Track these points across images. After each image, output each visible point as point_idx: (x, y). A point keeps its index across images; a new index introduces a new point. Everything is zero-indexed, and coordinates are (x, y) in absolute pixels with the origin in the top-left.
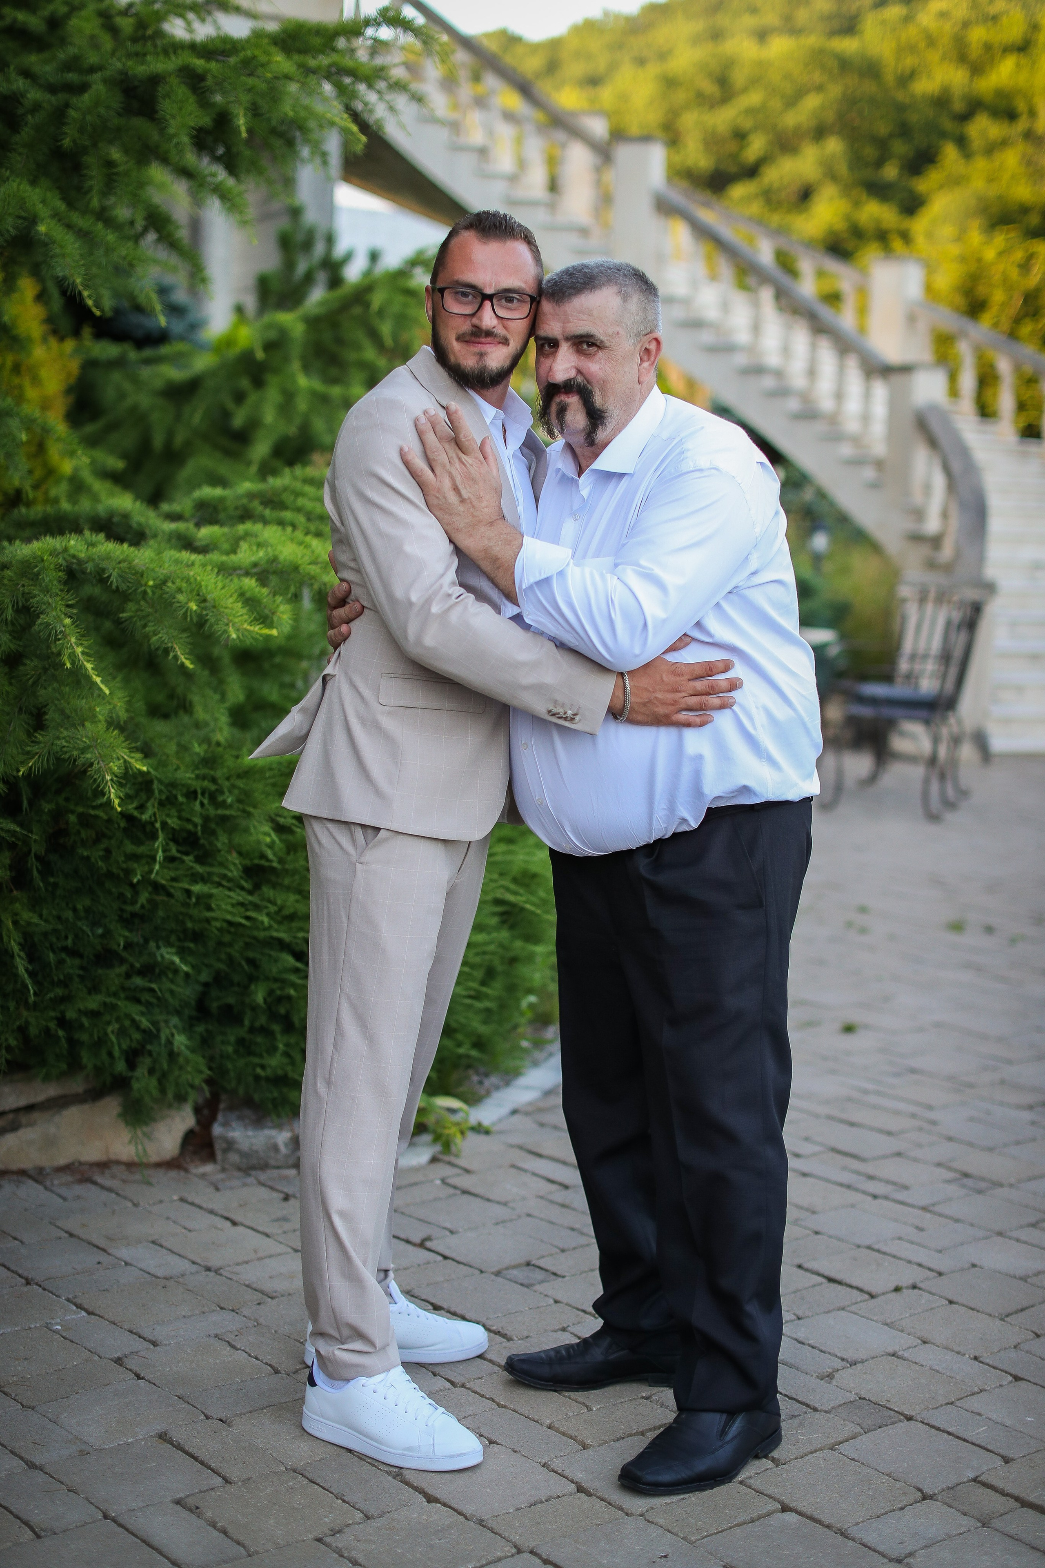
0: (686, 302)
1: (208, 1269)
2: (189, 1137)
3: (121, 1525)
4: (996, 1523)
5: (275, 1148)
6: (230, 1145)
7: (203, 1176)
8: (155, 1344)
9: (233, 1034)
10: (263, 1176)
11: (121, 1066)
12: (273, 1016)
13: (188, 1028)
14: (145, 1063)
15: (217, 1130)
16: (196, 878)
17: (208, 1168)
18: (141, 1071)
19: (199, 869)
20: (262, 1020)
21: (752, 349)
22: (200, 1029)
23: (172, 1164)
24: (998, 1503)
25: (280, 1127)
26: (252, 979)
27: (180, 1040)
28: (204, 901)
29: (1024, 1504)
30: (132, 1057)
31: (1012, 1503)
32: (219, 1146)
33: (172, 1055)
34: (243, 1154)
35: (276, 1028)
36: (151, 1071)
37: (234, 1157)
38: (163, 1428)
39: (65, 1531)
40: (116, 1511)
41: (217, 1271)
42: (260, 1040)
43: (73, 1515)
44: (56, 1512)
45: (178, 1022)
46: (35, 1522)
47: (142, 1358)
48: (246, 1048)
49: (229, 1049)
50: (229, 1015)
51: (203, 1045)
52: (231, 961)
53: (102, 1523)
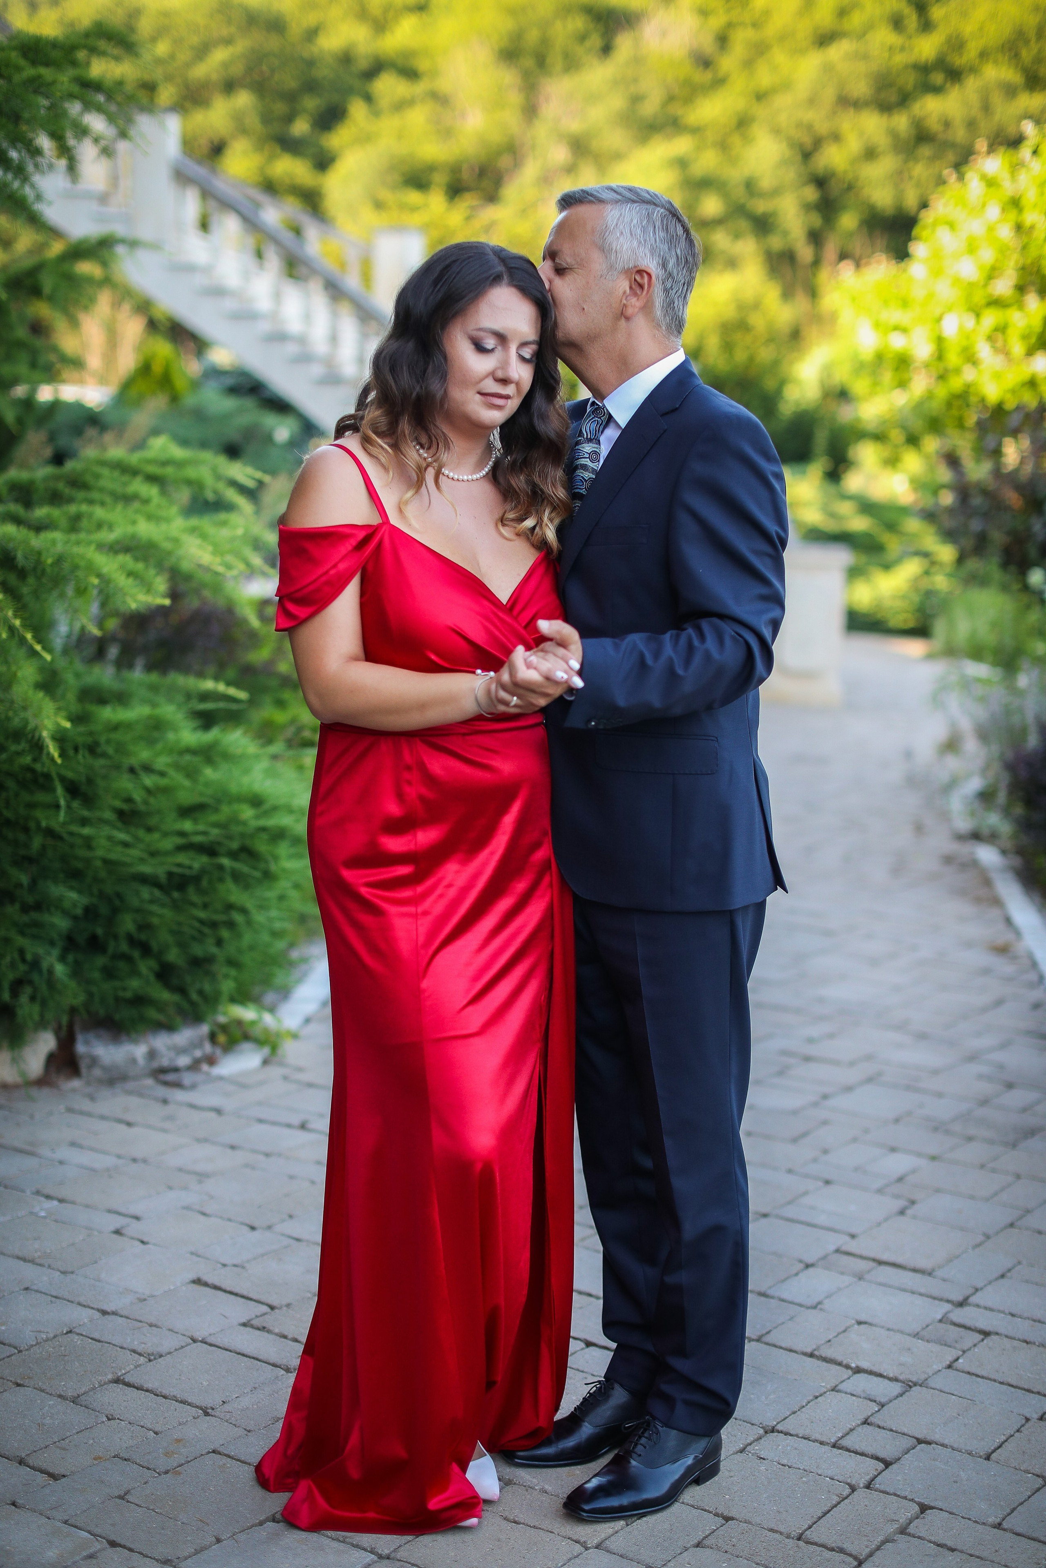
1: (134, 1160)
2: (51, 1059)
3: (211, 1345)
4: (867, 1277)
5: (134, 1061)
6: (94, 1061)
7: (74, 1090)
8: (137, 1218)
9: (100, 961)
10: (130, 1085)
11: (6, 996)
12: (132, 941)
13: (62, 959)
14: (28, 990)
15: (81, 1048)
16: (84, 822)
17: (76, 1083)
18: (24, 999)
19: (85, 813)
20: (124, 947)
21: (274, 316)
22: (70, 958)
23: (42, 1082)
24: (863, 1265)
25: (136, 1042)
26: (115, 911)
27: (60, 969)
28: (88, 843)
29: (880, 1263)
30: (17, 986)
31: (872, 1264)
32: (83, 1064)
33: (51, 982)
34: (105, 1069)
35: (136, 954)
36: (33, 999)
37: (97, 1072)
38: (193, 1276)
39: (170, 1353)
40: (199, 1335)
41: (145, 1161)
42: (122, 965)
43: (168, 1343)
44: (151, 1341)
45: (56, 952)
46: (139, 1350)
47: (134, 1229)
48: (109, 974)
49: (96, 975)
50: (95, 945)
51: (76, 972)
52: (102, 895)
53: (195, 1345)
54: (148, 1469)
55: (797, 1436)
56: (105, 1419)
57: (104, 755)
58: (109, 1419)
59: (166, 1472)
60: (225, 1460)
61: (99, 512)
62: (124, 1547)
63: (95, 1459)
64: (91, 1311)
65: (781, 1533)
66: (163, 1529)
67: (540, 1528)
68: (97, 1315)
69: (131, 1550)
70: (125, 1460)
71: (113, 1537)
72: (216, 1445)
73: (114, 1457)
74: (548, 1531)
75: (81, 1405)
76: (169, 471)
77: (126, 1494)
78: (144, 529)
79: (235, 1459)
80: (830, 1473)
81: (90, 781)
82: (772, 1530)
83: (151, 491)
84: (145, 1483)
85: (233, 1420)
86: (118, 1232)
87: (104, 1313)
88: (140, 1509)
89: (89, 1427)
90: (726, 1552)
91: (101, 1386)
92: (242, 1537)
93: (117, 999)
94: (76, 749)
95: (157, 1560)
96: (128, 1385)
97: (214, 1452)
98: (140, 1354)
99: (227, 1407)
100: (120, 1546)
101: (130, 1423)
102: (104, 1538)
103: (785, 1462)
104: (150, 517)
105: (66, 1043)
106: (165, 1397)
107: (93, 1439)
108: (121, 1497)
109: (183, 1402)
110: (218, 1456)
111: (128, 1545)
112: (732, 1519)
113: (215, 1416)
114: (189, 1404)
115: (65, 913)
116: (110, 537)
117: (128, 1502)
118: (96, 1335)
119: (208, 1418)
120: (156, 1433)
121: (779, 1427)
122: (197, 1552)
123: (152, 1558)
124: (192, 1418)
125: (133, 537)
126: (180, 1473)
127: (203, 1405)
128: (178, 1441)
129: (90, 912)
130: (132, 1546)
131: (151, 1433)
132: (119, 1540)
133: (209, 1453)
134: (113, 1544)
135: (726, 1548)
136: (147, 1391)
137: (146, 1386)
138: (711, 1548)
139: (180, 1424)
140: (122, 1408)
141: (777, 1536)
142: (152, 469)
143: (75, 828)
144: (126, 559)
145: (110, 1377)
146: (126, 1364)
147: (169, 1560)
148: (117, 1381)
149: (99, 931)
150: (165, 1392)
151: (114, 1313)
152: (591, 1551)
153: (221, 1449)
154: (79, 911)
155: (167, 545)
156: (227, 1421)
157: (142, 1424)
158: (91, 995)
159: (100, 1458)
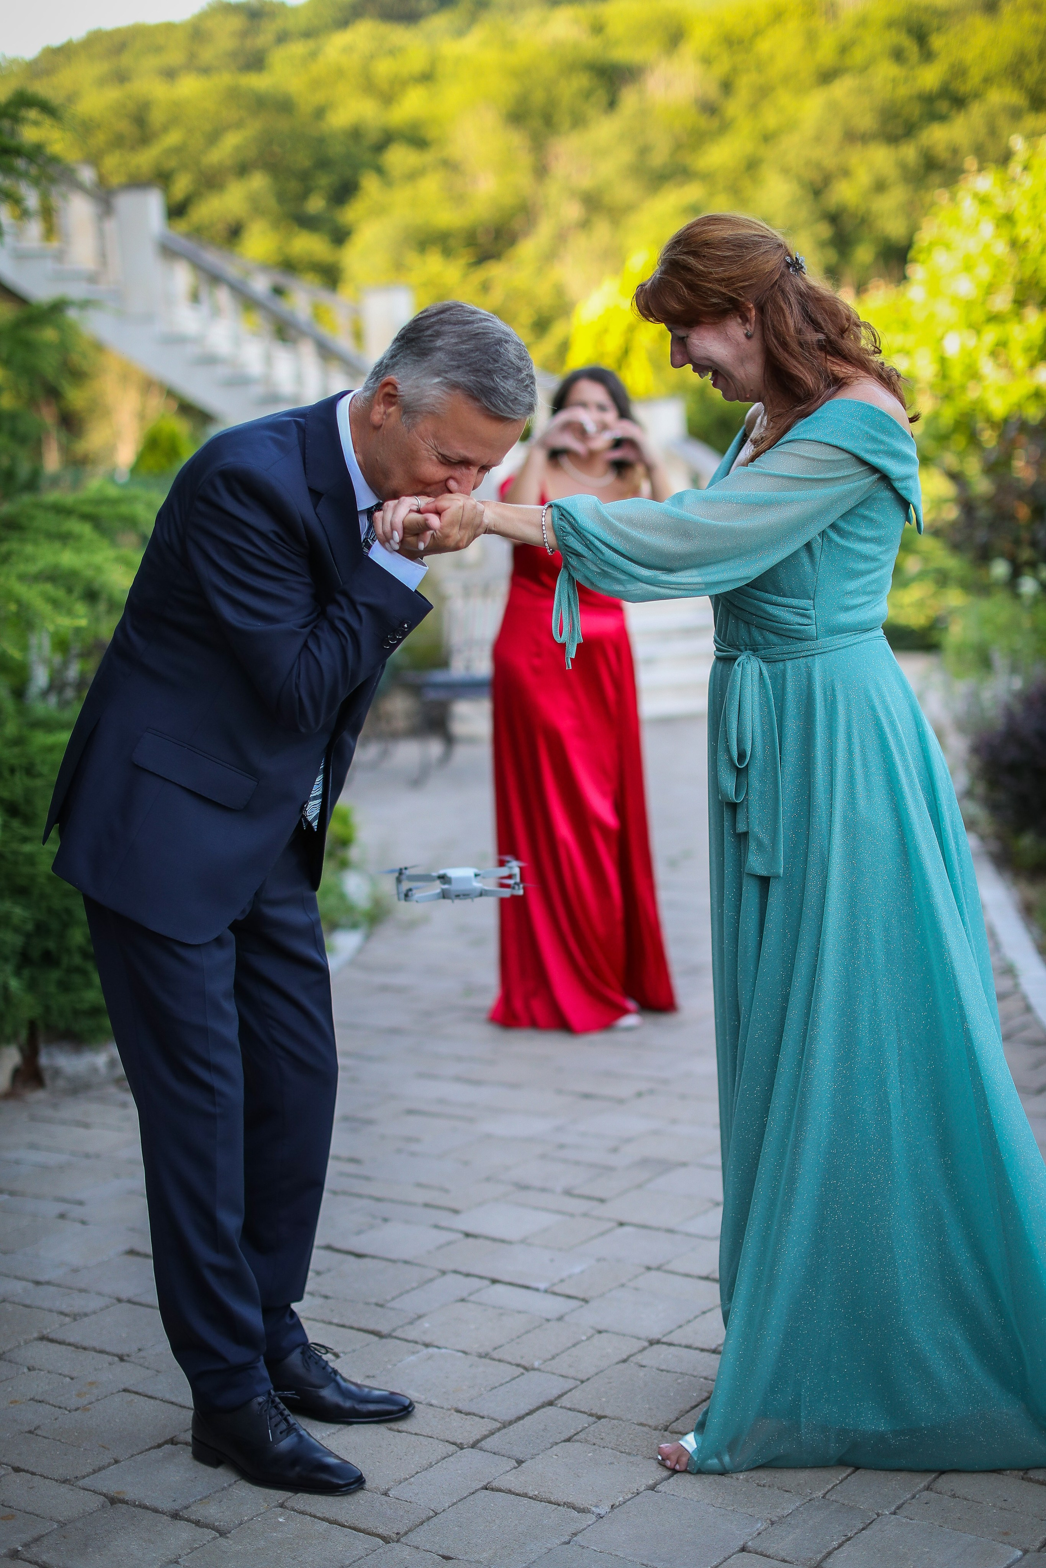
0: (197, 340)
1: (87, 1156)
2: (17, 1073)
5: (95, 1070)
6: (57, 1072)
7: (39, 1101)
8: (81, 1203)
9: (55, 975)
10: (94, 1093)
13: (18, 973)
15: (44, 1060)
16: (23, 840)
17: (40, 1094)
19: (25, 831)
20: (77, 960)
22: (26, 973)
23: (8, 1096)
26: (66, 926)
27: (14, 984)
32: (47, 1077)
33: (7, 1001)
34: (68, 1079)
37: (61, 1083)
38: (127, 1247)
39: (95, 1313)
40: (124, 1296)
41: (98, 1156)
42: (77, 979)
43: (94, 1303)
44: (78, 1303)
45: (9, 968)
46: (67, 1311)
47: (77, 1211)
48: (64, 986)
49: (52, 989)
50: (49, 959)
51: (32, 986)
52: (50, 911)
53: (120, 1305)
54: (60, 1407)
55: (680, 1345)
56: (26, 1370)
57: (40, 775)
58: (29, 1369)
59: (77, 1409)
60: (133, 1396)
61: (29, 549)
62: (27, 1471)
63: (11, 1403)
64: (24, 1283)
65: (650, 1426)
66: (66, 1455)
67: (421, 1435)
68: (30, 1286)
69: (33, 1474)
70: (40, 1402)
71: (17, 1464)
72: (127, 1386)
73: (30, 1400)
74: (428, 1437)
75: (5, 1360)
76: (104, 510)
77: (35, 1429)
78: (68, 558)
79: (142, 1395)
80: (705, 1374)
81: (28, 801)
82: (641, 1424)
83: (85, 529)
84: (56, 1419)
85: (146, 1364)
86: (62, 1216)
87: (38, 1283)
88: (46, 1441)
89: (9, 1378)
90: (594, 1444)
91: (26, 1343)
92: (139, 1458)
93: (76, 1013)
94: (12, 770)
95: (57, 1481)
96: (52, 1341)
97: (125, 1390)
98: (66, 1315)
99: (141, 1354)
100: (23, 1471)
101: (49, 1372)
102: (10, 1466)
103: (664, 1367)
104: (78, 551)
105: (30, 1055)
106: (85, 1349)
107: (12, 1387)
108: (30, 1432)
109: (102, 1352)
110: (127, 1394)
111: (31, 1469)
112: (604, 1417)
113: (129, 1362)
114: (107, 1353)
115: (17, 930)
116: (33, 568)
117: (37, 1435)
118: (28, 1302)
119: (123, 1364)
120: (72, 1379)
121: (664, 1340)
122: (94, 1472)
123: (52, 1479)
124: (108, 1365)
125: (56, 567)
126: (88, 1410)
127: (120, 1353)
128: (91, 1383)
129: (41, 929)
130: (34, 1470)
131: (68, 1379)
132: (23, 1466)
133: (119, 1391)
134: (17, 1470)
135: (594, 1441)
136: (69, 1344)
137: (68, 1341)
138: (581, 1442)
139: (96, 1370)
140: (43, 1360)
141: (646, 1429)
142: (87, 509)
143: (15, 846)
144: (49, 588)
145: (35, 1335)
146: (53, 1326)
147: (67, 1480)
148: (42, 1338)
149: (51, 945)
150: (85, 1344)
151: (48, 1283)
152: (464, 1450)
153: (131, 1388)
154: (30, 927)
155: (89, 573)
156: (141, 1365)
157: (60, 1372)
158: (47, 1009)
159: (16, 1402)
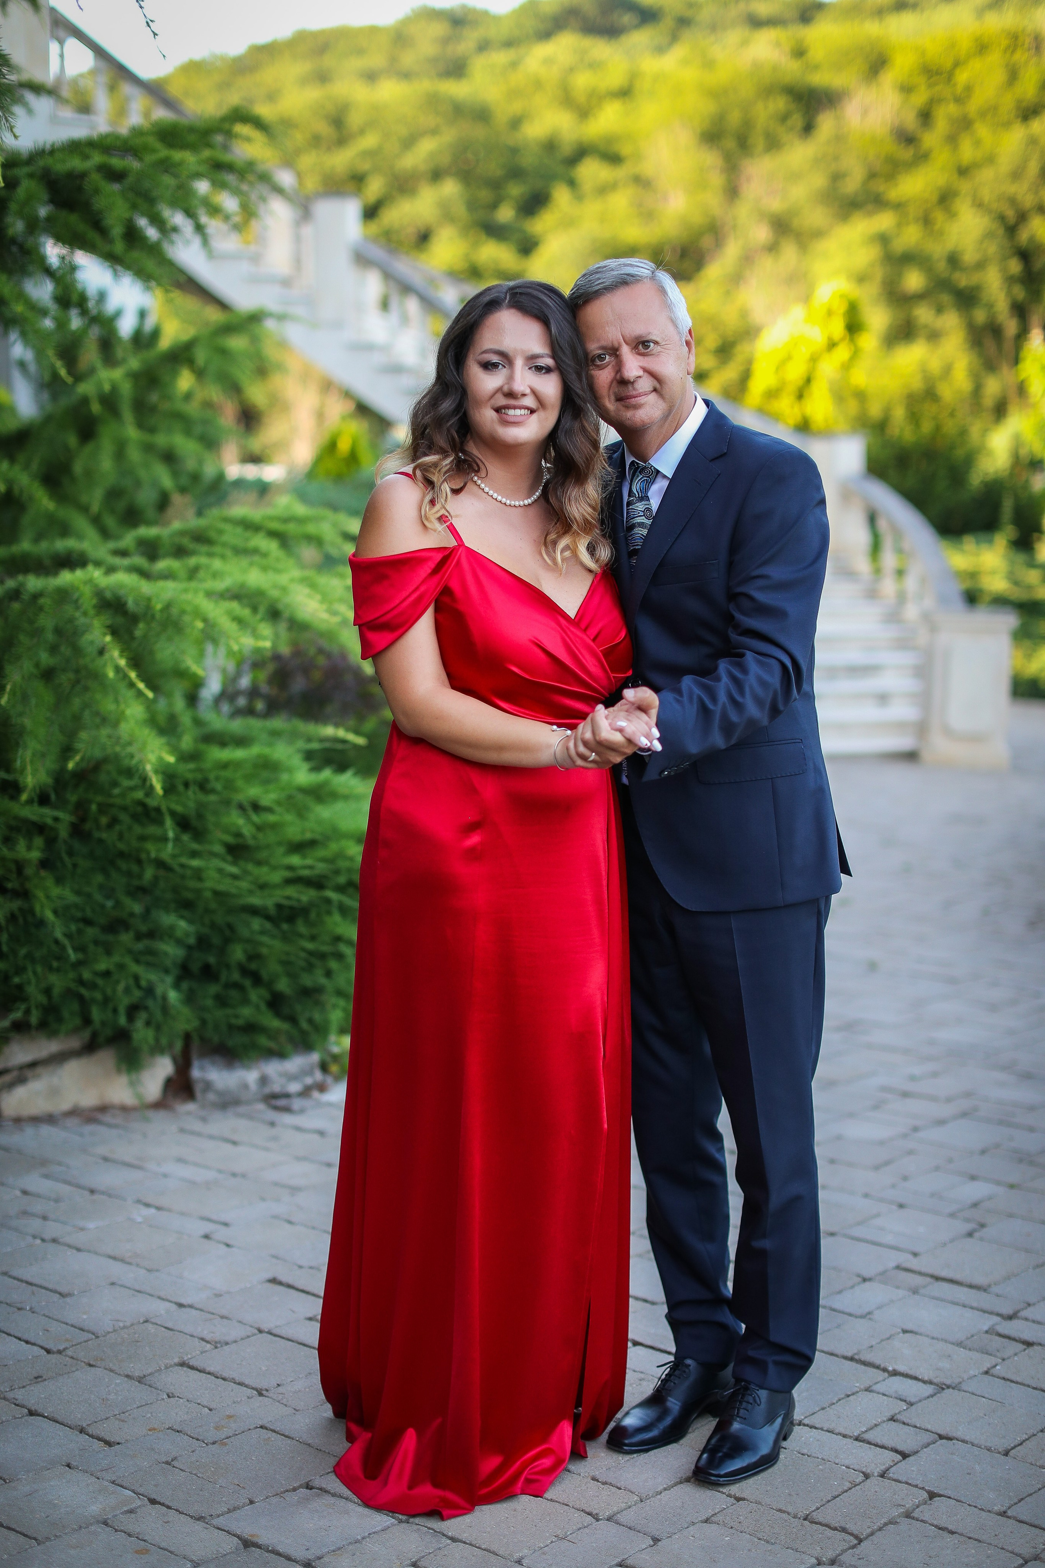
0: (385, 349)
1: (234, 1175)
2: (169, 1083)
3: (275, 1335)
4: (922, 1291)
5: (246, 1086)
6: (208, 1086)
7: (189, 1113)
8: (226, 1224)
9: (213, 989)
10: (242, 1109)
11: (122, 1020)
12: (244, 971)
13: (177, 986)
14: (142, 1016)
15: (196, 1073)
16: (194, 854)
17: (191, 1107)
18: (139, 1024)
19: (195, 846)
20: (236, 976)
22: (185, 985)
23: (159, 1105)
24: (919, 1280)
25: (248, 1068)
26: (227, 941)
27: (173, 996)
28: (198, 874)
29: (937, 1278)
30: (133, 1010)
31: (928, 1280)
32: (198, 1089)
33: (165, 1008)
34: (220, 1094)
35: (247, 983)
36: (148, 1023)
37: (211, 1097)
38: (270, 1275)
39: (235, 1342)
40: (265, 1327)
41: (244, 1176)
42: (234, 993)
43: (235, 1332)
44: (219, 1331)
45: (169, 980)
46: (208, 1338)
47: (222, 1233)
48: (222, 1001)
49: (209, 1002)
50: (208, 973)
51: (190, 999)
52: (213, 926)
53: (260, 1335)
54: (197, 1440)
55: (822, 1429)
56: (165, 1396)
57: (213, 791)
58: (169, 1397)
59: (214, 1443)
60: (270, 1434)
61: (217, 564)
62: (163, 1504)
63: (150, 1430)
64: (168, 1304)
65: (789, 1514)
66: (201, 1490)
67: (557, 1502)
68: (174, 1307)
69: (169, 1507)
70: (178, 1431)
71: (153, 1496)
72: (264, 1422)
73: (168, 1429)
74: (563, 1504)
75: (145, 1384)
76: (291, 528)
77: (172, 1460)
78: (255, 578)
79: (280, 1434)
80: (847, 1462)
81: (200, 816)
82: (780, 1510)
83: (272, 546)
84: (193, 1452)
85: (284, 1401)
86: (207, 1237)
87: (181, 1305)
88: (183, 1474)
89: (149, 1403)
90: (732, 1528)
91: (167, 1368)
92: (275, 1500)
93: (231, 1027)
94: (186, 785)
95: (192, 1517)
96: (192, 1368)
97: (261, 1427)
98: (208, 1342)
99: (280, 1389)
100: (160, 1503)
101: (188, 1401)
102: (146, 1497)
103: (805, 1451)
104: (265, 569)
105: (183, 1067)
106: (224, 1379)
107: (151, 1413)
108: (167, 1463)
109: (240, 1384)
110: (265, 1431)
111: (167, 1503)
112: (743, 1499)
113: (268, 1397)
114: (246, 1386)
115: (179, 942)
116: (220, 585)
117: (174, 1467)
118: (170, 1325)
119: (261, 1398)
120: (210, 1410)
121: (806, 1421)
122: (229, 1511)
123: (187, 1515)
124: (246, 1398)
125: (242, 586)
126: (226, 1444)
127: (259, 1386)
128: (230, 1417)
129: (203, 943)
130: (170, 1504)
131: (206, 1410)
132: (158, 1499)
133: (257, 1427)
134: (153, 1502)
135: (732, 1524)
136: (209, 1373)
137: (208, 1369)
138: (718, 1524)
139: (234, 1402)
140: (183, 1388)
141: (784, 1516)
142: (275, 526)
143: (184, 860)
144: (235, 605)
145: (176, 1360)
146: (193, 1352)
147: (202, 1517)
148: (183, 1364)
149: (212, 960)
150: (225, 1374)
151: (191, 1306)
152: (601, 1522)
153: (268, 1425)
154: (192, 941)
155: (274, 593)
156: (279, 1402)
157: (199, 1402)
158: (204, 1022)
159: (154, 1429)
